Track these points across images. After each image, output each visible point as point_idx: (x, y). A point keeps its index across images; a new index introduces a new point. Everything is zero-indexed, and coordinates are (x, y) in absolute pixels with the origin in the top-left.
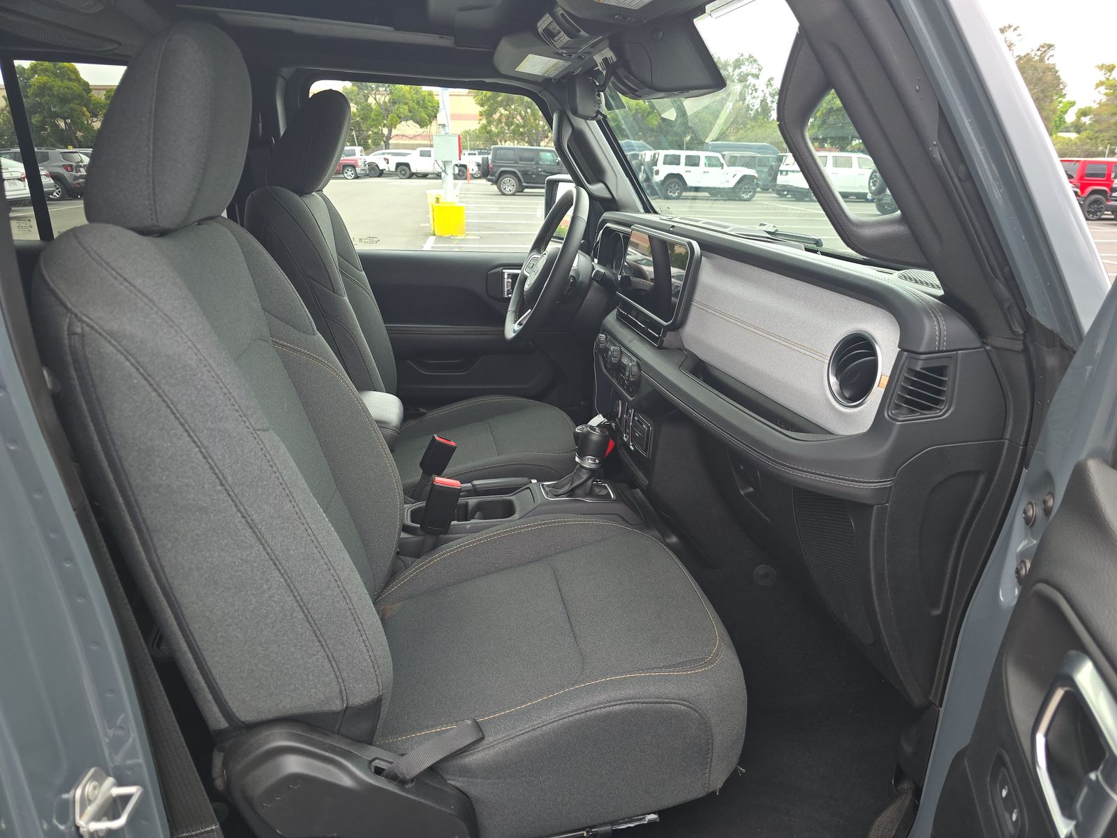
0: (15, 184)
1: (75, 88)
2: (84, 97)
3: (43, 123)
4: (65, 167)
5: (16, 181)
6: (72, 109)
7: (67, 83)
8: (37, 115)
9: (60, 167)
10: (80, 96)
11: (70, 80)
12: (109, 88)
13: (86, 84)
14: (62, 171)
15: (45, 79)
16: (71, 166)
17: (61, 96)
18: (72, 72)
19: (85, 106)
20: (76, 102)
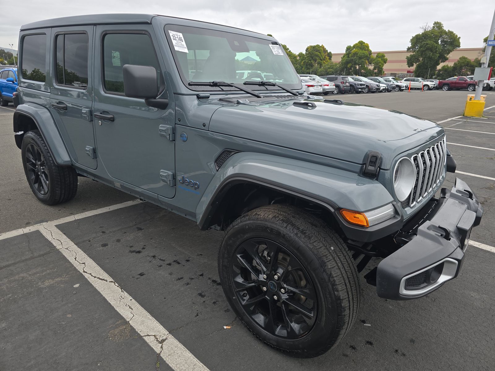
0: (318, 87)
1: (365, 53)
2: (368, 56)
3: (351, 67)
4: (341, 82)
5: (319, 86)
6: (362, 62)
7: (364, 51)
8: (350, 64)
9: (340, 82)
10: (367, 56)
11: (365, 50)
12: (378, 53)
13: (371, 51)
14: (340, 84)
15: (357, 50)
16: (344, 82)
17: (360, 56)
18: (367, 47)
19: (368, 60)
20: (365, 58)
